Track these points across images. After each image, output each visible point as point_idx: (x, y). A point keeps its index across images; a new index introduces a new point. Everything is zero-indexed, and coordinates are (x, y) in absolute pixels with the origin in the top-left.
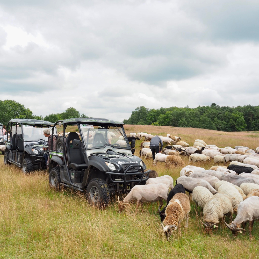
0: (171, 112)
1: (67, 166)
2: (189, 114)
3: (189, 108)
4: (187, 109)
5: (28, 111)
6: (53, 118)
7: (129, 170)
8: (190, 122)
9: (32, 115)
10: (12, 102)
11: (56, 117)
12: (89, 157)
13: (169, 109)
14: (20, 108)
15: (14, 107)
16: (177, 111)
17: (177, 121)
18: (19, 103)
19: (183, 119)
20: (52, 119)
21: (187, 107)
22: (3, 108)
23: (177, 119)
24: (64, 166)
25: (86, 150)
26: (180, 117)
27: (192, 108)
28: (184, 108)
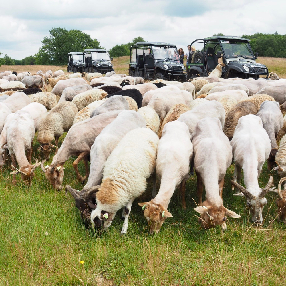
0: (256, 40)
1: (207, 72)
2: (278, 42)
3: (279, 34)
4: (276, 36)
5: (95, 42)
6: (121, 49)
7: (258, 72)
8: (278, 52)
9: (99, 46)
10: (78, 32)
11: (124, 48)
12: (228, 63)
13: (253, 37)
14: (86, 39)
15: (80, 38)
16: (262, 39)
17: (262, 50)
18: (85, 34)
19: (270, 48)
20: (119, 50)
21: (276, 33)
22: (70, 39)
23: (263, 49)
24: (204, 73)
25: (226, 58)
26: (266, 46)
27: (282, 35)
28: (271, 34)
